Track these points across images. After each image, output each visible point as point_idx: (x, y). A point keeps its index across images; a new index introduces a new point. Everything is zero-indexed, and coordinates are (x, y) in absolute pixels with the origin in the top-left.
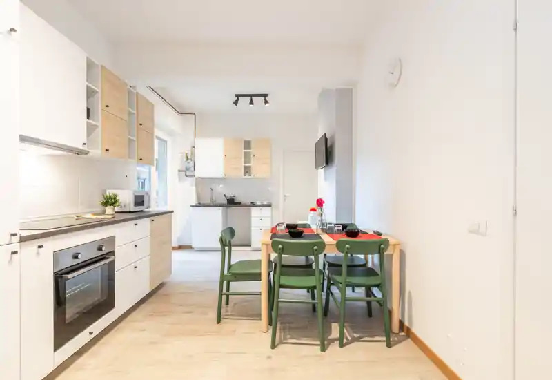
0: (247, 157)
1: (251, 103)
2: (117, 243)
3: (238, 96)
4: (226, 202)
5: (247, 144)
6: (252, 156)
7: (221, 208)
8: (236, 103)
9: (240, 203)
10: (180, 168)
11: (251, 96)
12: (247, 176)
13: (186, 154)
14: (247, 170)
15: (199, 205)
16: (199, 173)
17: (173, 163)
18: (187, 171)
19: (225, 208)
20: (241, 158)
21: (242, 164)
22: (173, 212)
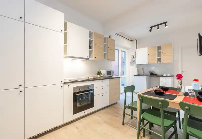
0: (159, 54)
1: (158, 28)
2: (95, 87)
3: (151, 27)
4: (149, 74)
5: (159, 48)
6: (161, 53)
7: (146, 77)
8: (150, 31)
9: (156, 75)
10: (131, 61)
11: (158, 25)
12: (159, 62)
13: (133, 56)
14: (159, 60)
15: (139, 75)
16: (138, 63)
17: (129, 60)
18: (133, 62)
19: (149, 77)
20: (156, 54)
21: (157, 57)
22: (120, 77)
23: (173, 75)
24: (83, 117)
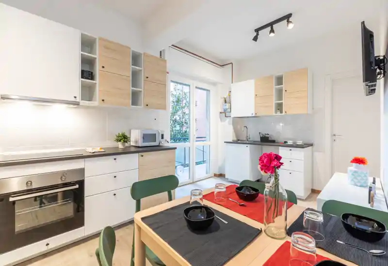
0: (280, 94)
1: (272, 31)
3: (257, 30)
4: (259, 140)
5: (279, 80)
6: (284, 91)
7: (249, 145)
8: (255, 39)
9: (274, 141)
10: (220, 111)
11: (271, 24)
12: (279, 114)
13: (225, 98)
14: (279, 107)
15: (238, 141)
16: (234, 113)
17: (216, 108)
18: (225, 113)
19: (260, 146)
20: (272, 95)
21: (274, 101)
22: (176, 148)
23: (311, 142)
24: (45, 255)
